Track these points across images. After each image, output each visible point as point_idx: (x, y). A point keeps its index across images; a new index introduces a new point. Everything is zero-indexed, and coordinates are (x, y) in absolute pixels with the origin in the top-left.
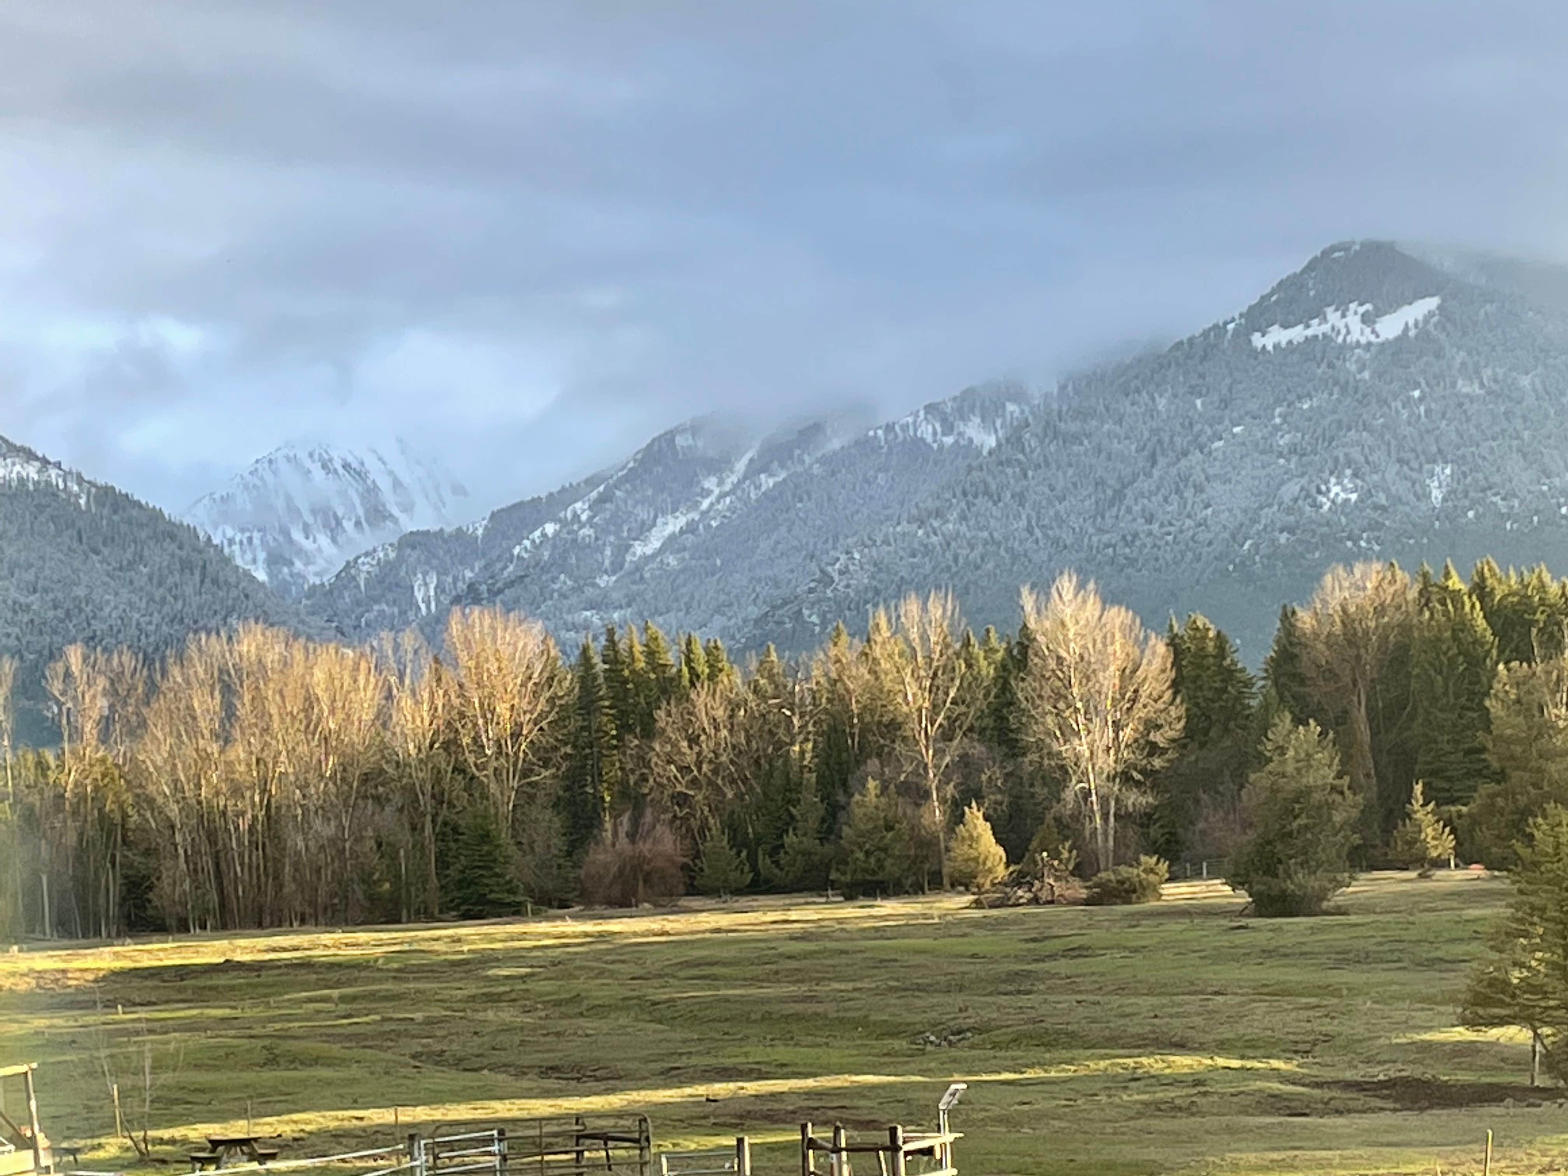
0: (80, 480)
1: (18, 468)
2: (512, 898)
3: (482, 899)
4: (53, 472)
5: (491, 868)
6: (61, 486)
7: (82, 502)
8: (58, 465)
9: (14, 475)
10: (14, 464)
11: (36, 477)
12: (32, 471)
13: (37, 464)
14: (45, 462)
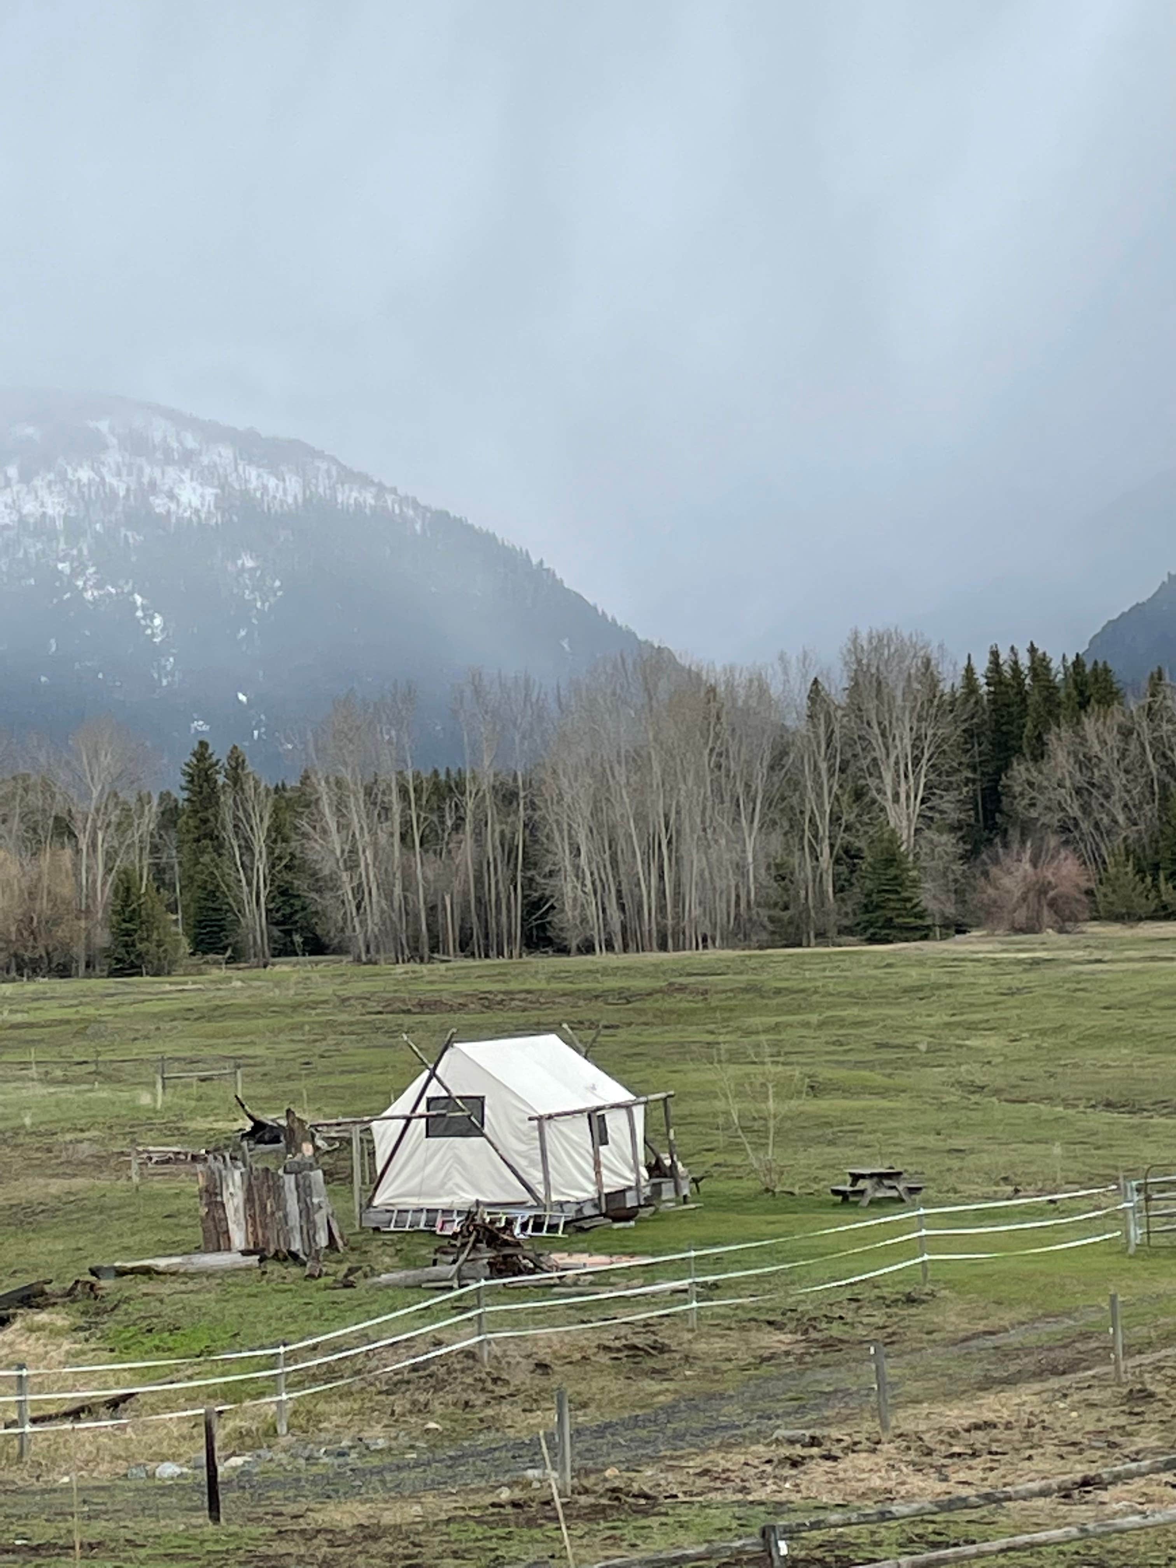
0: (415, 504)
1: (354, 494)
2: (919, 922)
3: (889, 923)
4: (389, 498)
5: (897, 892)
6: (397, 511)
7: (418, 527)
8: (394, 491)
9: (352, 501)
10: (351, 490)
11: (372, 502)
12: (369, 498)
13: (373, 490)
14: (381, 489)
